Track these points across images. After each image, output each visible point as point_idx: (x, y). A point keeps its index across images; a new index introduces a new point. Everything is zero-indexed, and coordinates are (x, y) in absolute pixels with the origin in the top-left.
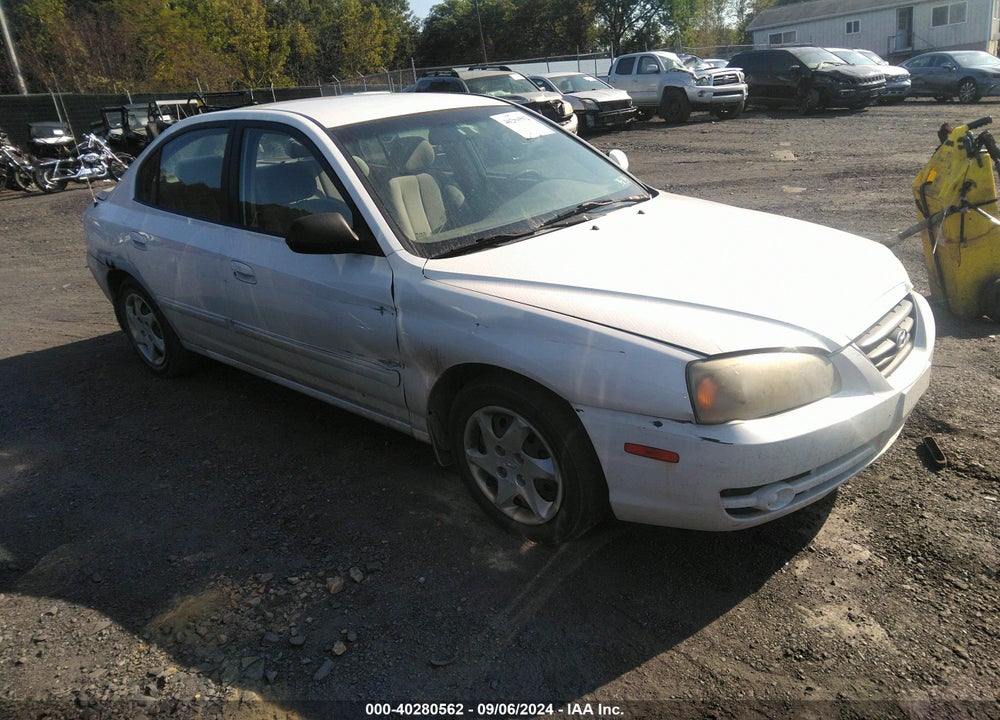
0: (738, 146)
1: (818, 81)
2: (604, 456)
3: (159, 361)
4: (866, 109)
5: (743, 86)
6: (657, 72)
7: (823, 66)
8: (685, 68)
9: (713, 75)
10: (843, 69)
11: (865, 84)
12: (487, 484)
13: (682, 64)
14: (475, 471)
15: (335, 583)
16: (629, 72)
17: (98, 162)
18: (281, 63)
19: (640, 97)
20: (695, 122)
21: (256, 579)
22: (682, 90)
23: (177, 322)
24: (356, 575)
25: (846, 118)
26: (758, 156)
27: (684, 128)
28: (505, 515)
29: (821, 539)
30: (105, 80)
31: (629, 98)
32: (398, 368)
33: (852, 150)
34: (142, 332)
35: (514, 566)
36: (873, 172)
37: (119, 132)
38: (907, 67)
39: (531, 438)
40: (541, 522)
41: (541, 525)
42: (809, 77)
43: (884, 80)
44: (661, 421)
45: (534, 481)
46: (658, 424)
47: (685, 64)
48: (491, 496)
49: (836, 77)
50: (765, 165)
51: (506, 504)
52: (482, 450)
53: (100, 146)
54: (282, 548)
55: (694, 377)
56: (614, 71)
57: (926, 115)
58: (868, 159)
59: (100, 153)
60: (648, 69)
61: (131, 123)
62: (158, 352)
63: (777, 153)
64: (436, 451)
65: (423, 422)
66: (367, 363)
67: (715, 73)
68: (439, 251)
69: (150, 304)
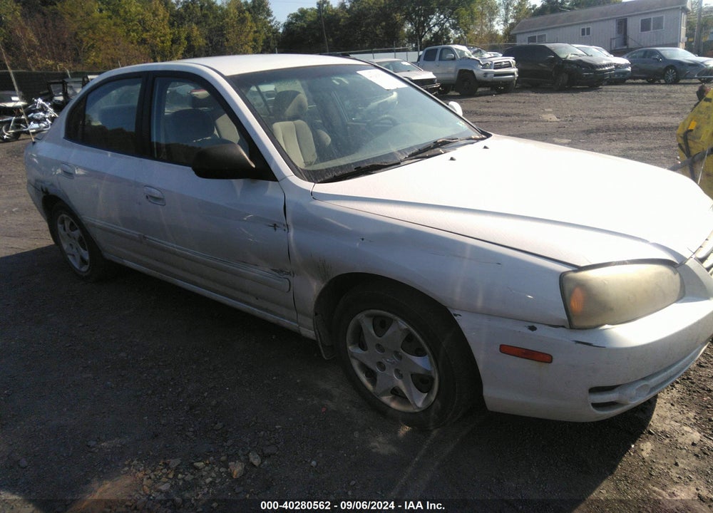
0: (514, 111)
1: (568, 67)
2: (481, 356)
3: (84, 269)
4: (600, 87)
5: (515, 70)
6: (454, 59)
7: (571, 57)
8: (473, 57)
9: (494, 62)
10: (585, 59)
11: (601, 69)
12: (366, 376)
13: (471, 54)
14: (355, 364)
15: (237, 469)
16: (433, 59)
17: (44, 119)
18: (180, 52)
19: (441, 77)
20: (481, 95)
21: (166, 465)
22: (472, 72)
23: (99, 237)
24: (256, 460)
25: (588, 93)
26: (530, 118)
27: (475, 99)
28: (383, 403)
29: (656, 422)
30: (51, 62)
31: (434, 77)
32: (288, 276)
33: (599, 115)
34: (71, 245)
35: (394, 450)
36: (617, 129)
37: (61, 98)
38: (628, 58)
39: (409, 338)
40: (417, 411)
41: (416, 413)
42: (561, 64)
43: (614, 67)
44: (535, 325)
45: (412, 375)
46: (533, 328)
47: (473, 54)
48: (370, 386)
49: (580, 64)
50: (537, 124)
51: (384, 393)
52: (363, 346)
53: (46, 107)
54: (188, 434)
55: (568, 286)
56: (422, 58)
57: (644, 91)
58: (611, 121)
59: (45, 112)
60: (447, 57)
61: (70, 92)
62: (83, 261)
63: (544, 116)
64: (320, 346)
65: (310, 322)
66: (260, 272)
67: (495, 60)
68: (323, 177)
69: (77, 222)
